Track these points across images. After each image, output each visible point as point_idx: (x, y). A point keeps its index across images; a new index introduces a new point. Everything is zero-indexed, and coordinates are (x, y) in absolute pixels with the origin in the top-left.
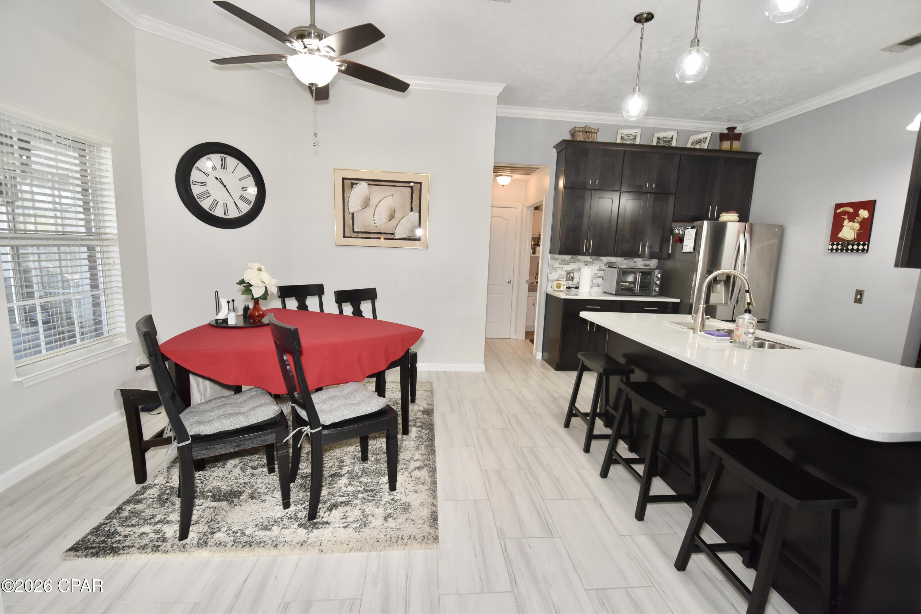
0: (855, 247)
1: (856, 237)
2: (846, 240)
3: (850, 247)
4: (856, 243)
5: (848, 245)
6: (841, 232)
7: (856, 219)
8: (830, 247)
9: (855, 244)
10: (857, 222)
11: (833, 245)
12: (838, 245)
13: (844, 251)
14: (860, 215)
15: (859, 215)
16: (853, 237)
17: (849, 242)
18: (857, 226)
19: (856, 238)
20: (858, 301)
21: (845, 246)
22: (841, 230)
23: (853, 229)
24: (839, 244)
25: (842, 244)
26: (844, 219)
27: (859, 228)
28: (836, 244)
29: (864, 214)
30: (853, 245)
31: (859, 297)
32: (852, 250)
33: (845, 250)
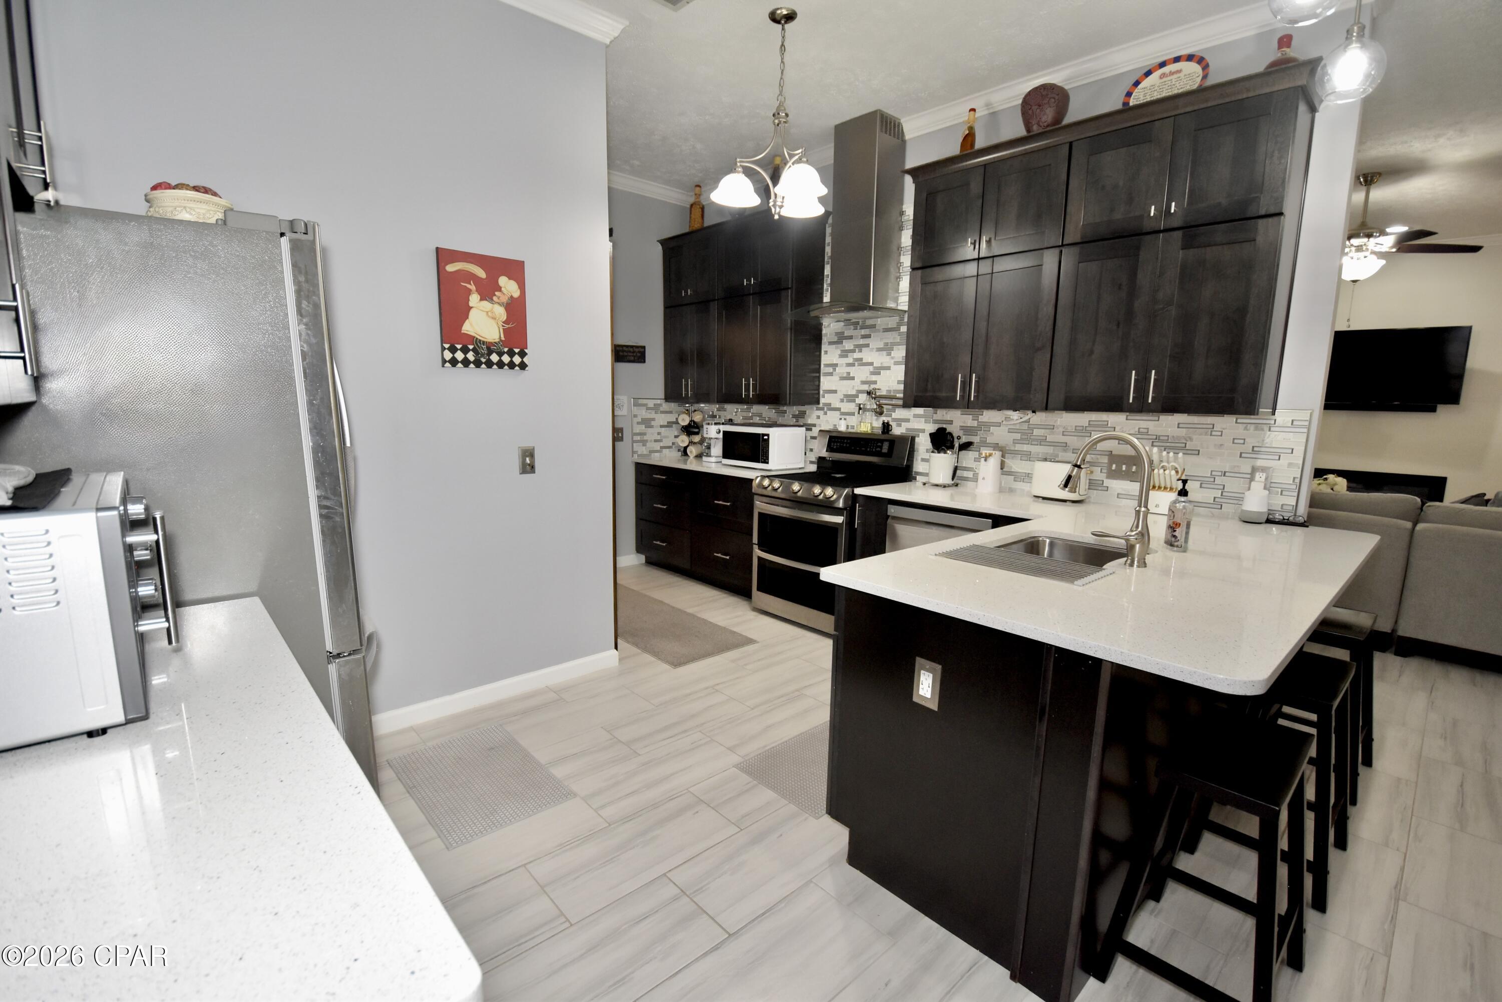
0: (506, 359)
1: (502, 336)
2: (484, 342)
3: (495, 358)
4: (506, 350)
5: (490, 352)
6: (467, 321)
7: (495, 295)
8: (448, 355)
9: (504, 353)
10: (500, 304)
11: (453, 350)
12: (465, 350)
13: (483, 366)
14: (503, 289)
15: (501, 288)
16: (498, 337)
17: (490, 349)
18: (501, 312)
19: (503, 339)
20: (528, 468)
21: (483, 355)
22: (467, 317)
23: (494, 318)
24: (469, 350)
25: (474, 350)
26: (469, 292)
27: (505, 318)
28: (461, 350)
29: (508, 286)
30: (500, 354)
31: (528, 460)
32: (501, 365)
33: (485, 363)
